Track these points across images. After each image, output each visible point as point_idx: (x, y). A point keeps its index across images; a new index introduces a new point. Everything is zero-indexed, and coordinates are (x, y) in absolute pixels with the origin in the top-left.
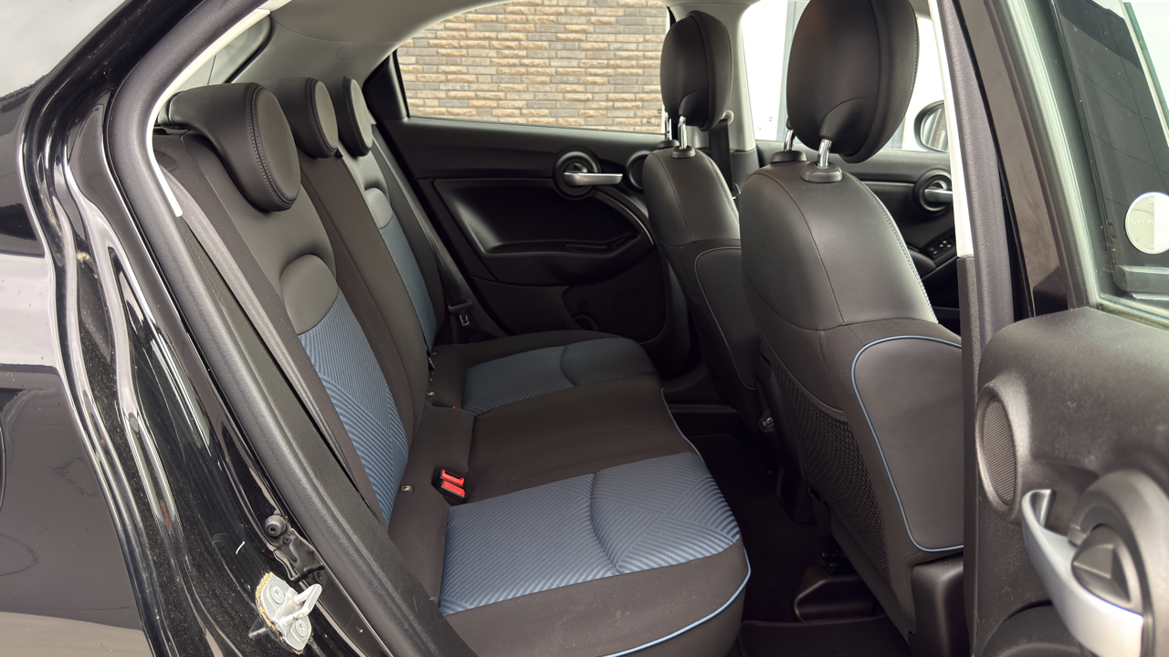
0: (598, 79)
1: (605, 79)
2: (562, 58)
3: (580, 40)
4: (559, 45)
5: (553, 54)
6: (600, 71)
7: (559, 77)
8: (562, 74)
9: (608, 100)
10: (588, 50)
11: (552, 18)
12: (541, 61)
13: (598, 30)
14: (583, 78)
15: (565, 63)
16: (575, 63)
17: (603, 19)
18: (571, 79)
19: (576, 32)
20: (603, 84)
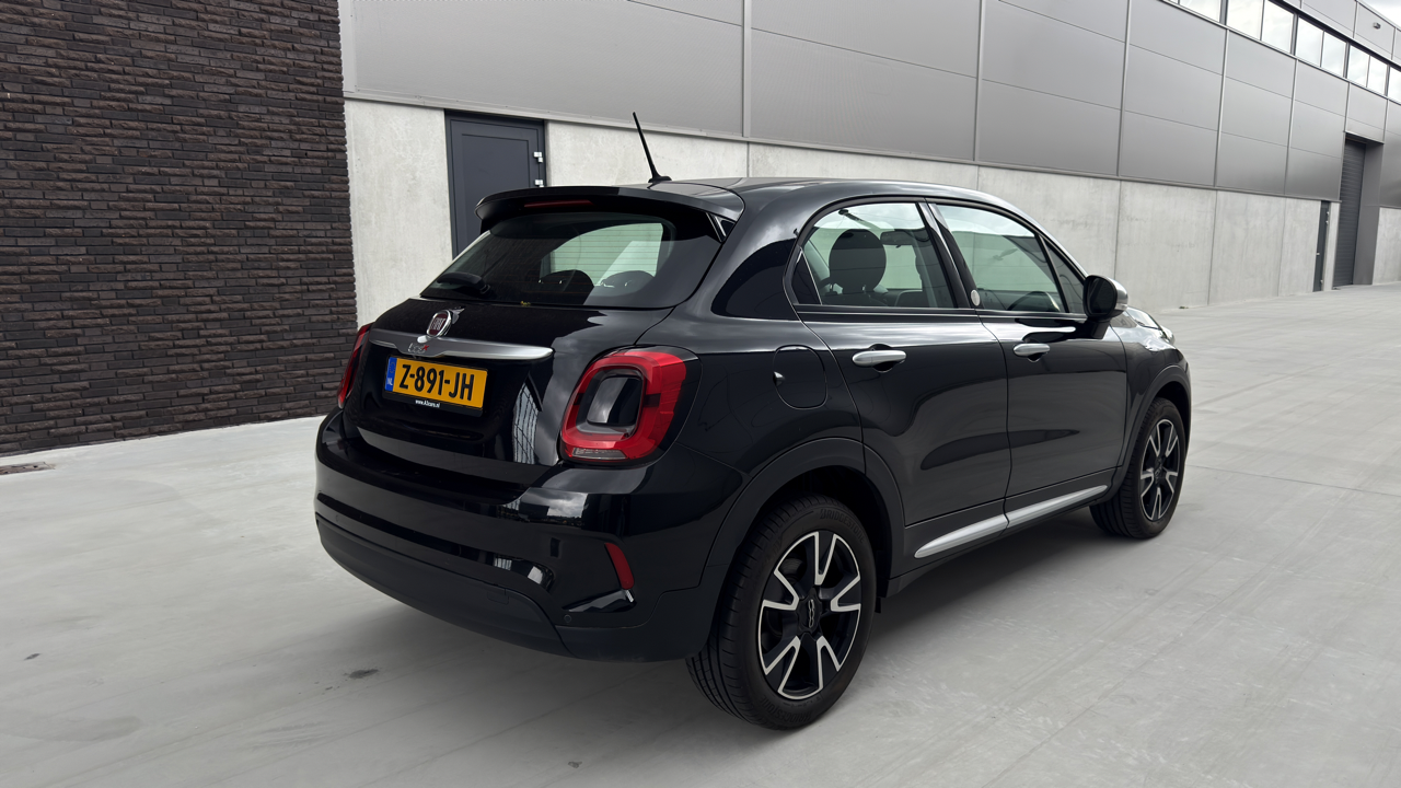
0: (289, 264)
1: (298, 264)
2: (252, 245)
3: (271, 228)
4: (248, 233)
5: (242, 241)
6: (292, 257)
7: (249, 263)
8: (252, 260)
9: (301, 284)
10: (277, 237)
11: (239, 207)
12: (231, 248)
13: (285, 219)
14: (274, 264)
15: (255, 249)
16: (266, 250)
17: (290, 208)
18: (263, 265)
19: (265, 220)
20: (295, 269)
